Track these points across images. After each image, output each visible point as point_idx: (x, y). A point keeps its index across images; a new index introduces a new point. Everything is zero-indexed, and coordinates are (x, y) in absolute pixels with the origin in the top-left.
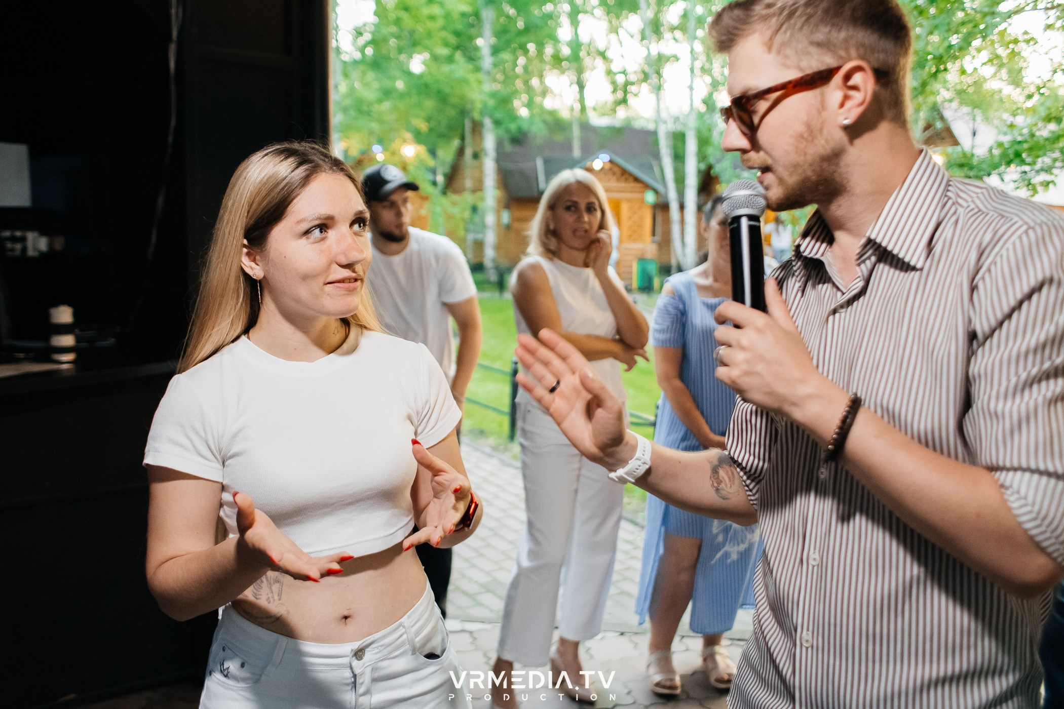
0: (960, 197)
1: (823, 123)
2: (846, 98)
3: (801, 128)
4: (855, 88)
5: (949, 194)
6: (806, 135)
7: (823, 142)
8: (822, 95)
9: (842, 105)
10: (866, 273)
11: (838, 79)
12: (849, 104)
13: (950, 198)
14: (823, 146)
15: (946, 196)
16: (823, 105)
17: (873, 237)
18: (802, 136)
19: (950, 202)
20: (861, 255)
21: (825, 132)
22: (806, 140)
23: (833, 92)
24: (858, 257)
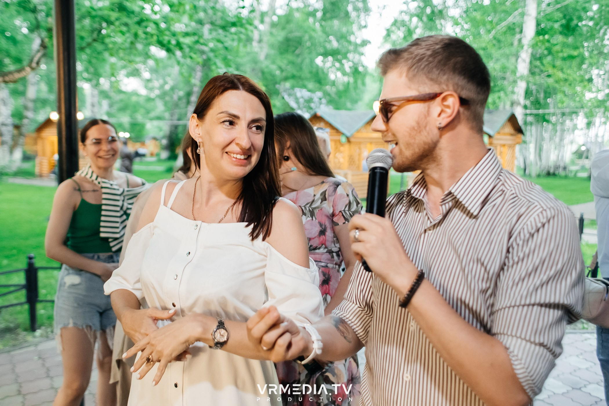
0: (506, 182)
1: (427, 124)
2: (442, 111)
3: (414, 124)
4: (448, 107)
5: (500, 177)
6: (416, 128)
7: (426, 134)
8: (429, 108)
9: (439, 115)
10: (445, 212)
11: (439, 99)
12: (443, 115)
13: (501, 180)
14: (426, 137)
15: (499, 178)
16: (428, 113)
17: (452, 191)
18: (414, 128)
19: (501, 183)
20: (444, 200)
21: (428, 128)
22: (416, 130)
23: (436, 106)
24: (442, 201)
